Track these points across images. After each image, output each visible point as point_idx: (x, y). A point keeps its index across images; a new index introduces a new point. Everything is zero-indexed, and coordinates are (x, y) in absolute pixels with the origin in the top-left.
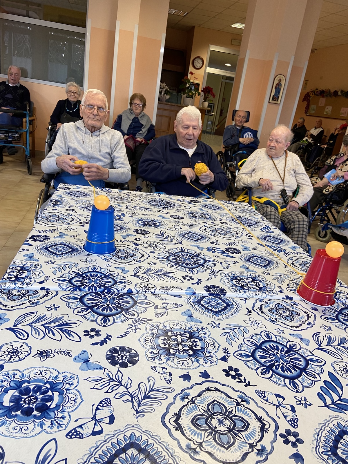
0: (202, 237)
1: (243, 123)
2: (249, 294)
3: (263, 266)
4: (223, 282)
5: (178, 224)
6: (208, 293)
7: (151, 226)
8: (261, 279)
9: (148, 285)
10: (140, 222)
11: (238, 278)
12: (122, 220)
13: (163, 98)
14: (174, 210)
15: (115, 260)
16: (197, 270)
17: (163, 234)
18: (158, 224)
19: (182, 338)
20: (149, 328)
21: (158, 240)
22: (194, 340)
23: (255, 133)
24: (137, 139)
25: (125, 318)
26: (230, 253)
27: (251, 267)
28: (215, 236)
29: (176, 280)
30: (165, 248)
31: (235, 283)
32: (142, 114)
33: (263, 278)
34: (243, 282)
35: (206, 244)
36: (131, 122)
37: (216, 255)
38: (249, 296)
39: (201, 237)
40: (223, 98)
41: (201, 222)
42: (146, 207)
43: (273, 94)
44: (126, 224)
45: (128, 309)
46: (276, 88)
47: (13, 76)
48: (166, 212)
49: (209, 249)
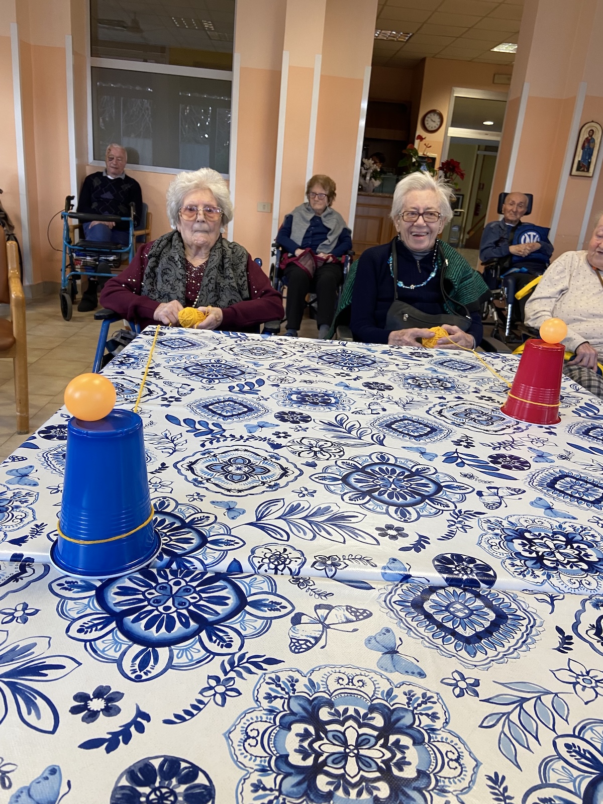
0: (433, 430)
1: (518, 216)
2: (561, 581)
3: (591, 502)
4: (486, 546)
5: (379, 401)
6: (445, 576)
7: (316, 404)
8: (590, 538)
9: (285, 550)
10: (294, 397)
11: (527, 535)
12: (255, 392)
13: (369, 186)
14: (372, 373)
15: (217, 482)
16: (417, 512)
17: (341, 423)
18: (333, 401)
19: (361, 731)
20: (265, 689)
21: (329, 436)
22: (398, 741)
23: (543, 233)
24: (318, 256)
25: (203, 652)
26: (503, 467)
27: (561, 505)
28: (465, 426)
29: (360, 538)
30: (342, 453)
31: (520, 549)
32: (328, 210)
33: (596, 535)
34: (542, 545)
35: (440, 446)
36: (308, 225)
37: (466, 473)
38: (562, 588)
39: (429, 429)
40: (480, 184)
41: (433, 397)
42: (313, 367)
43: (578, 158)
44: (262, 402)
45: (218, 622)
46: (583, 148)
47: (114, 162)
48: (354, 375)
49: (450, 458)
